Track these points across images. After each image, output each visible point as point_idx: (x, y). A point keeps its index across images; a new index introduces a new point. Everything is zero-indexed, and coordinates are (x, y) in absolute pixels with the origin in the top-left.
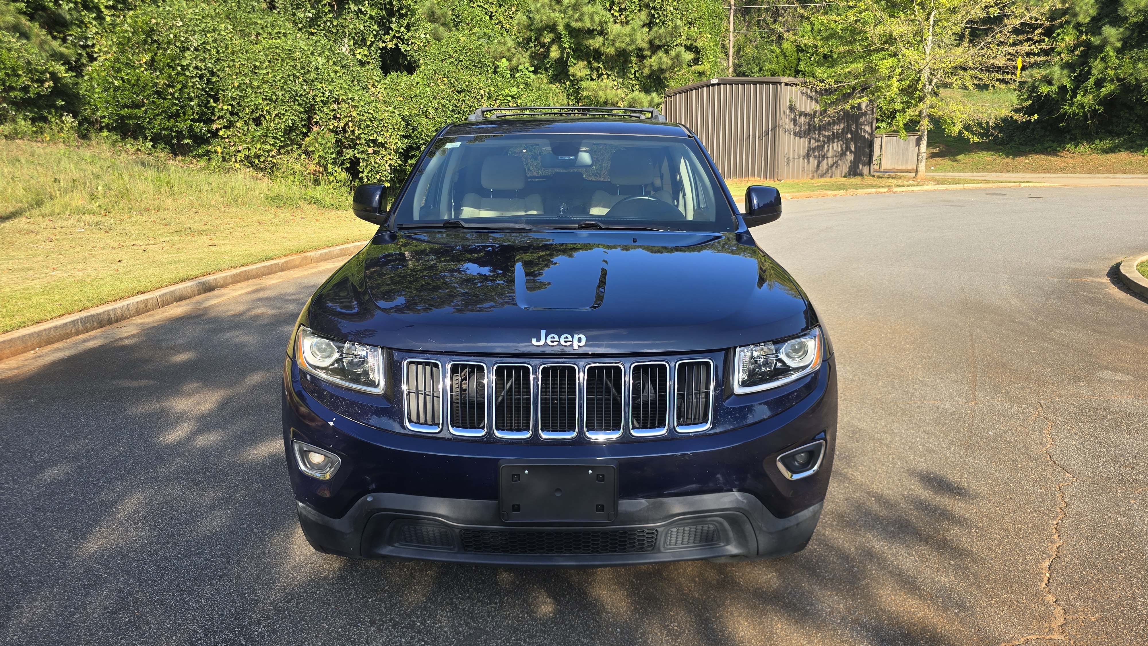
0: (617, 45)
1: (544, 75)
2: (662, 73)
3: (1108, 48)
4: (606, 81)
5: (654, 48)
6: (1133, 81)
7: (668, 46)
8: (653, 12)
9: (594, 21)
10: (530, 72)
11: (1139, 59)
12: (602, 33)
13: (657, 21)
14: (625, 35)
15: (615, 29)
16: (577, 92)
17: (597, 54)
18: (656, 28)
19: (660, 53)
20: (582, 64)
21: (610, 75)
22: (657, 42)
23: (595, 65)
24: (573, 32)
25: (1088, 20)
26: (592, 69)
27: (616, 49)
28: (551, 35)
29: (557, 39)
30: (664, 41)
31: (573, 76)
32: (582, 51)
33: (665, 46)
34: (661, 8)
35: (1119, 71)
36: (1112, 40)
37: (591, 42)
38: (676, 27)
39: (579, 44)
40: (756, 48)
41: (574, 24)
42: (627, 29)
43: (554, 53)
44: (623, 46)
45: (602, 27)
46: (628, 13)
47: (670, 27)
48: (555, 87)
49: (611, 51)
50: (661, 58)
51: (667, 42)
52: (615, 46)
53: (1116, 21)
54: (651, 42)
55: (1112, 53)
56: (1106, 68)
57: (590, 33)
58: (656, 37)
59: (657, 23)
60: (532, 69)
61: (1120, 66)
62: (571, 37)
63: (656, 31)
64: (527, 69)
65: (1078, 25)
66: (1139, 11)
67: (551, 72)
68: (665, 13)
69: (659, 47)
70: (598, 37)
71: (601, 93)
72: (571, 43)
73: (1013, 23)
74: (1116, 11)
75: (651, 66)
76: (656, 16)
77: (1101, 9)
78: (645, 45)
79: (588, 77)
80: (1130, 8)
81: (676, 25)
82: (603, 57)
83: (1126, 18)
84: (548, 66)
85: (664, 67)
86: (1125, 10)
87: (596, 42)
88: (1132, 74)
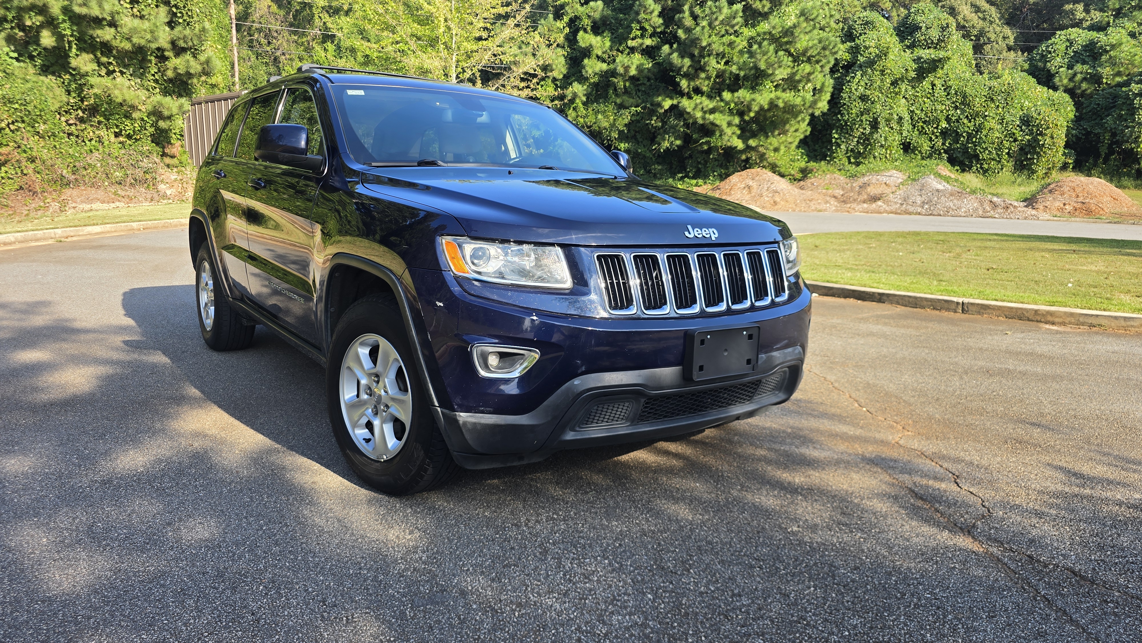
0: (135, 40)
1: (30, 65)
2: (190, 78)
3: (577, 101)
4: (120, 80)
5: (179, 51)
6: (597, 128)
7: (196, 50)
8: (174, 10)
9: (104, 10)
10: (11, 58)
11: (598, 112)
12: (113, 24)
13: (181, 21)
14: (145, 31)
15: (127, 22)
16: (80, 88)
17: (106, 48)
18: (179, 28)
19: (188, 56)
20: (87, 57)
21: (125, 73)
22: (182, 44)
23: (104, 59)
24: (76, 19)
25: (561, 76)
26: (99, 64)
27: (134, 45)
28: (40, 18)
29: (51, 23)
30: (190, 44)
31: (74, 69)
32: (85, 42)
33: (191, 48)
34: (184, 7)
35: (587, 120)
36: (580, 94)
37: (99, 32)
38: (204, 30)
39: (82, 33)
40: (251, 67)
41: (77, 9)
42: (146, 25)
43: (47, 39)
44: (143, 42)
45: (113, 17)
46: (143, 7)
47: (197, 29)
48: (50, 80)
49: (127, 46)
50: (188, 61)
51: (194, 45)
52: (131, 41)
53: (582, 79)
54: (173, 43)
55: (580, 105)
56: (577, 117)
57: (98, 22)
58: (179, 38)
59: (180, 23)
60: (15, 55)
61: (586, 116)
62: (73, 23)
63: (180, 32)
64: (7, 54)
65: (554, 80)
66: (596, 74)
67: (39, 62)
68: (190, 14)
69: (184, 50)
70: (107, 28)
71: (117, 92)
72: (73, 30)
73: (519, 71)
74: (581, 72)
75: (175, 69)
76: (179, 15)
77: (569, 69)
78: (167, 46)
79: (96, 73)
80: (590, 71)
81: (204, 28)
82: (114, 52)
83: (587, 79)
84: (34, 54)
85: (192, 71)
86: (587, 72)
87: (106, 34)
88: (595, 123)
